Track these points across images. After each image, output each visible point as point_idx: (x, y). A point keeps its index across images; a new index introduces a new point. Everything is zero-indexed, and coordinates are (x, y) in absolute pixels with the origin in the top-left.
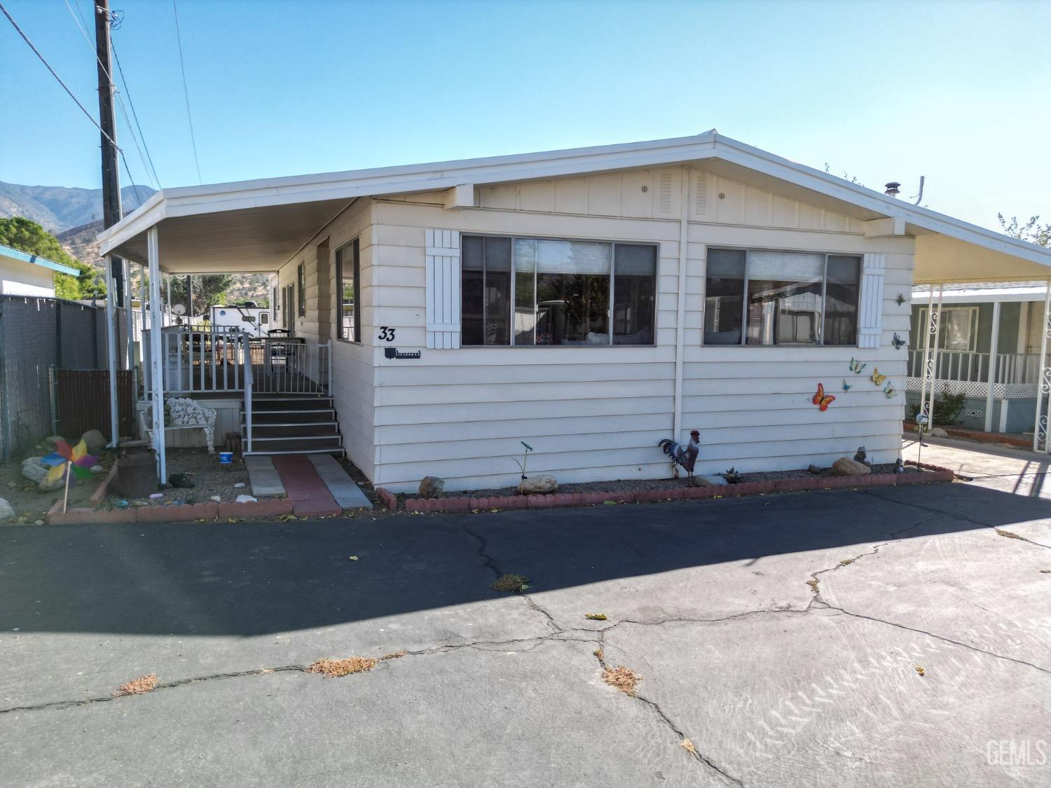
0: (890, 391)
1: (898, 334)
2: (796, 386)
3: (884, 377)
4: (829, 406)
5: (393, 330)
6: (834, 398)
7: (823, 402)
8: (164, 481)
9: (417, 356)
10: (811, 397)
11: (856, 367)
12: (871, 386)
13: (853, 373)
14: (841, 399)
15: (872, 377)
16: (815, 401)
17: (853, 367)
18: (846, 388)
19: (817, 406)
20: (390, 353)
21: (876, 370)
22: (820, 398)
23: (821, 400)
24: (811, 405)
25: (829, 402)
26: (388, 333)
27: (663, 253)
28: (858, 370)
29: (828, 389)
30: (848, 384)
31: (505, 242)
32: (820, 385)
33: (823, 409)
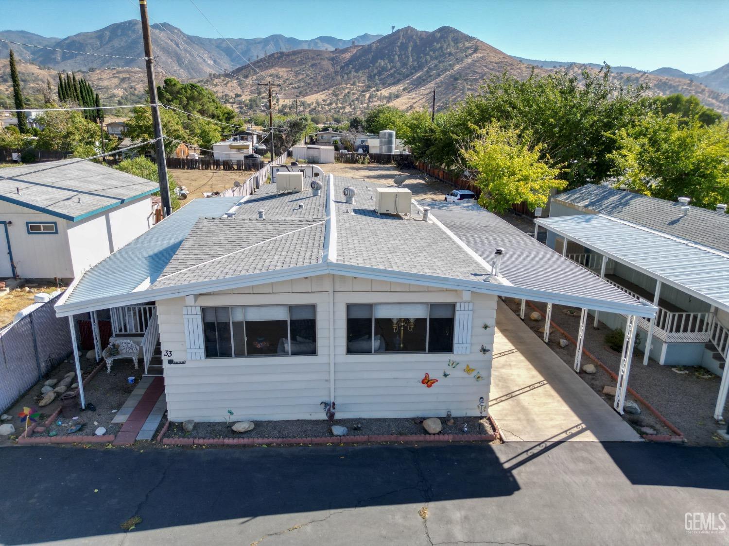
0: (478, 377)
1: (484, 346)
2: (409, 375)
3: (474, 370)
4: (433, 385)
5: (171, 352)
6: (437, 381)
7: (429, 383)
8: (83, 407)
9: (184, 363)
10: (421, 380)
11: (454, 364)
12: (465, 375)
13: (451, 367)
14: (442, 381)
15: (464, 370)
16: (423, 382)
17: (450, 365)
18: (445, 375)
19: (425, 385)
20: (170, 362)
21: (468, 366)
22: (426, 381)
23: (428, 382)
25: (433, 383)
26: (169, 353)
27: (319, 310)
28: (454, 366)
29: (432, 376)
30: (447, 373)
31: (226, 309)
33: (429, 386)
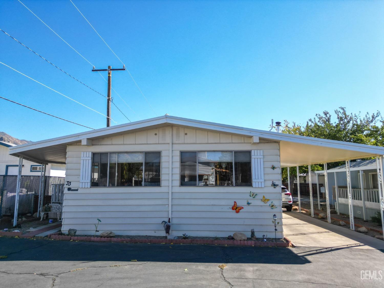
2: (223, 202)
4: (240, 211)
5: (70, 182)
6: (243, 208)
7: (237, 210)
10: (231, 207)
11: (254, 195)
12: (262, 204)
13: (252, 198)
14: (246, 208)
15: (262, 199)
16: (233, 209)
17: (251, 195)
18: (248, 204)
19: (234, 211)
21: (264, 197)
22: (235, 208)
24: (231, 210)
25: (240, 209)
27: (163, 154)
28: (254, 196)
29: (239, 204)
30: (250, 202)
31: (106, 154)
32: (235, 202)
33: (237, 212)
